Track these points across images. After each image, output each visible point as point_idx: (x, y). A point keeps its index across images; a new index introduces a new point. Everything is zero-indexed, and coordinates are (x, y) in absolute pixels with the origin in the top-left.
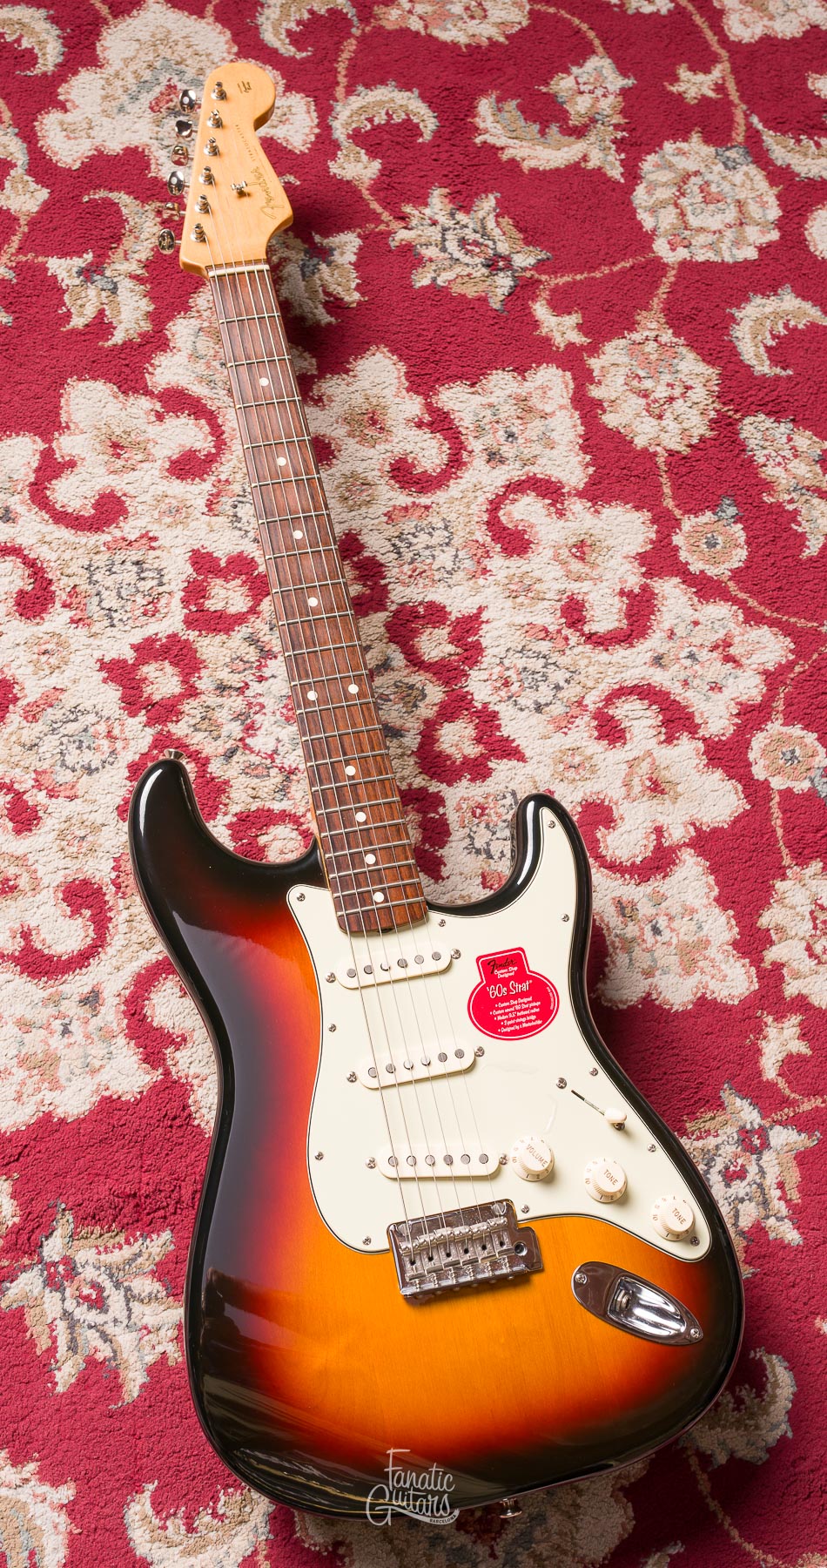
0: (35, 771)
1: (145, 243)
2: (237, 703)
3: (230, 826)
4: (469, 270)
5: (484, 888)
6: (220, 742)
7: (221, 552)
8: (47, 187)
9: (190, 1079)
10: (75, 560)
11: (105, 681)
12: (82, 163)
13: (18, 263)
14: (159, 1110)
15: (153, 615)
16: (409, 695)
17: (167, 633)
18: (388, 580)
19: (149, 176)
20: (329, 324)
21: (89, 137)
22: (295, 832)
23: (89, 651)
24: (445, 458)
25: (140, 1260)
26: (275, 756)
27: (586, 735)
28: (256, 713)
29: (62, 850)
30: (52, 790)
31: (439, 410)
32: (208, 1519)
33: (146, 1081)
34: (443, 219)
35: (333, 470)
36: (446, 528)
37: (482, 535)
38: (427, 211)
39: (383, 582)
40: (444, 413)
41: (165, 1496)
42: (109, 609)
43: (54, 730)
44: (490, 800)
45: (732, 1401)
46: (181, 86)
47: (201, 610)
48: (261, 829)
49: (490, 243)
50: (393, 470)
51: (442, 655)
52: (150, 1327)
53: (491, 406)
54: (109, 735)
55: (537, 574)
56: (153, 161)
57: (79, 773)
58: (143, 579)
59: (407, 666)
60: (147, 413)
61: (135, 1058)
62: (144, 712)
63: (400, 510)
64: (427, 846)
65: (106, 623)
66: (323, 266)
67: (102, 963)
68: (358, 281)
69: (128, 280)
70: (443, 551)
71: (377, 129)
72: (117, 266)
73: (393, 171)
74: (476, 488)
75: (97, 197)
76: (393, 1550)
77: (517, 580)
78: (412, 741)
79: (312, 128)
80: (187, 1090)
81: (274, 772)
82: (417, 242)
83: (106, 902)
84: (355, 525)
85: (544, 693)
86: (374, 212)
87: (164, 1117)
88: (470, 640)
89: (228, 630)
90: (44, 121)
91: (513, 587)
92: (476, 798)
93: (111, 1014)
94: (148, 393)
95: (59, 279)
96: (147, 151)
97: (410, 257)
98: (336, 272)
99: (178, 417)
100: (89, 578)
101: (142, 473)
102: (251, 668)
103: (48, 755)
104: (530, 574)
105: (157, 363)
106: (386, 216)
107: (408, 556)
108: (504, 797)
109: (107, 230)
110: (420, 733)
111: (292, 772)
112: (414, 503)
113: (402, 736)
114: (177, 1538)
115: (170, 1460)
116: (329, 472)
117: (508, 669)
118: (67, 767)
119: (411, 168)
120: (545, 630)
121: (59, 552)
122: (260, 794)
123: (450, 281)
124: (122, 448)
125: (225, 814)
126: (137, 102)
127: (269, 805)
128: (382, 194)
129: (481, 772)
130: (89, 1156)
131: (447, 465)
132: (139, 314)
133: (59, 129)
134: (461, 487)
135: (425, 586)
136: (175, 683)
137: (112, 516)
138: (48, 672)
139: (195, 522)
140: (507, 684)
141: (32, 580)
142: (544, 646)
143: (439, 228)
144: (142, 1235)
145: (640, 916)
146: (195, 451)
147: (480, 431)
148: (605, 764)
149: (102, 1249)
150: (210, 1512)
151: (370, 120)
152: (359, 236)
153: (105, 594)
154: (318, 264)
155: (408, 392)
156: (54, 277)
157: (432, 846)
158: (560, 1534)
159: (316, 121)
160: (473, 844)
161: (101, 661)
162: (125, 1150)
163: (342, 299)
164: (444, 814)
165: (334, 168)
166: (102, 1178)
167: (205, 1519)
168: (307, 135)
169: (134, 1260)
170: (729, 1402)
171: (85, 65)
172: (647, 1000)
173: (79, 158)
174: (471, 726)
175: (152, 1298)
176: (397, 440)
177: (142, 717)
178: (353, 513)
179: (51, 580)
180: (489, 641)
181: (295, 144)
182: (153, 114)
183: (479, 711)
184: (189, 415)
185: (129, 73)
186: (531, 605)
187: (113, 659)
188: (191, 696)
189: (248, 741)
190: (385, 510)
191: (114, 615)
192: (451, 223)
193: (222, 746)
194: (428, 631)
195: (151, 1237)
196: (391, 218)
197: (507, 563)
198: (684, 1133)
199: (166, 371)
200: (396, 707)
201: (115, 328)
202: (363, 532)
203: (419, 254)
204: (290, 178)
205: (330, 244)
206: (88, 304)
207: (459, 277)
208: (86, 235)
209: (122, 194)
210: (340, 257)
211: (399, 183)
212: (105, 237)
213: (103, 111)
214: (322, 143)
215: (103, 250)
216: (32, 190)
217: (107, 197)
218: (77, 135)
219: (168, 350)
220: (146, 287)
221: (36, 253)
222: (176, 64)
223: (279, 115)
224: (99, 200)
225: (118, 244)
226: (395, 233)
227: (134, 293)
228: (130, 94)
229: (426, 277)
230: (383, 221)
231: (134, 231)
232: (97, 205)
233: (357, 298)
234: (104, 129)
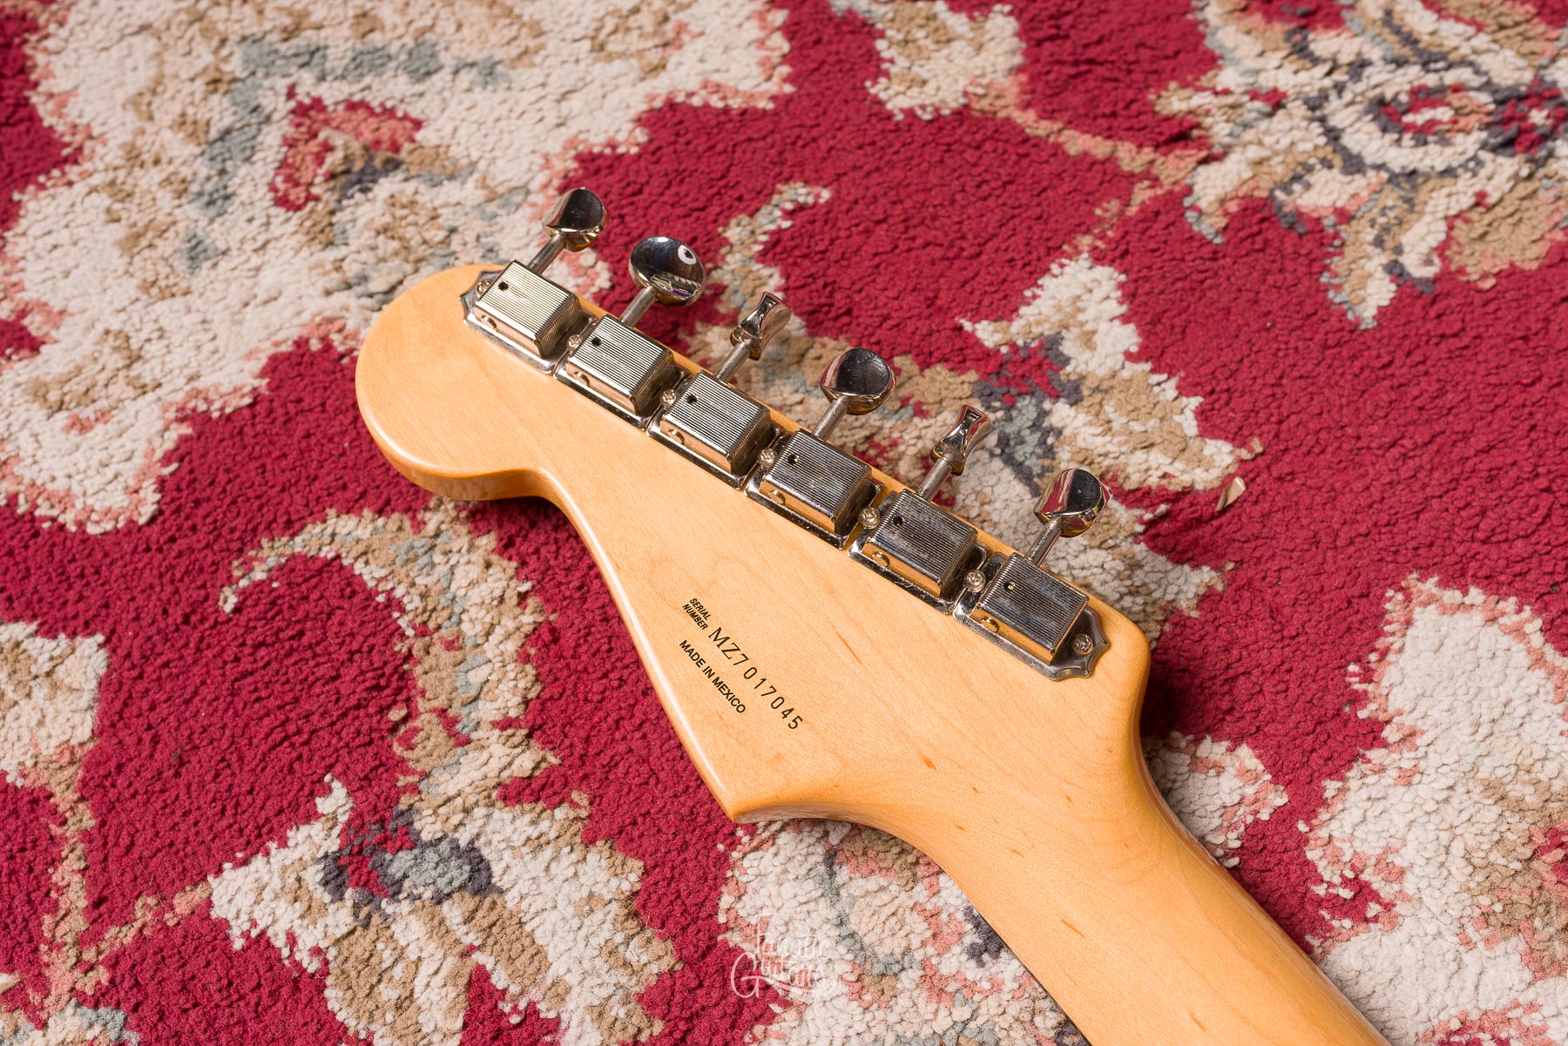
1: (490, 649)
8: (88, 629)
12: (162, 484)
13: (113, 963)
20: (1207, 599)
21: (143, 389)
34: (1288, 77)
38: (1228, 77)
46: (332, 93)
49: (1463, 75)
66: (1061, 413)
68: (1195, 402)
69: (502, 814)
72: (443, 783)
73: (1058, 16)
75: (259, 575)
79: (761, 16)
82: (1265, 185)
86: (1087, 162)
95: (280, 942)
96: (336, 338)
97: (1282, 239)
98: (1109, 409)
106: (1130, 157)
109: (349, 672)
123: (1441, 249)
126: (233, 206)
128: (1075, 99)
132: (606, 925)
133: (38, 412)
143: (1297, 109)
152: (1099, 258)
154: (1044, 414)
156: (260, 943)
163: (1187, 492)
165: (896, 97)
168: (761, 43)
171: (26, 179)
173: (143, 475)
181: (745, 86)
182: (296, 217)
185: (167, 135)
192: (1313, 79)
196: (1148, 153)
201: (555, 1027)
203: (1299, 215)
204: (798, 193)
205: (1036, 330)
206: (419, 983)
207: (1458, 223)
208: (292, 728)
209: (331, 522)
210: (1087, 355)
211: (1099, 42)
212: (353, 701)
213: (147, 286)
214: (818, 42)
215: (371, 750)
216: (46, 667)
217: (293, 557)
218: (103, 404)
219: (775, 1008)
220: (573, 805)
221: (157, 890)
222: (286, 40)
223: (649, 29)
224: (271, 580)
225: (408, 700)
226: (1189, 190)
227: (548, 853)
228: (200, 194)
229: (1370, 276)
230: (1132, 175)
231: (431, 625)
232: (273, 603)
233: (1229, 459)
234: (176, 339)
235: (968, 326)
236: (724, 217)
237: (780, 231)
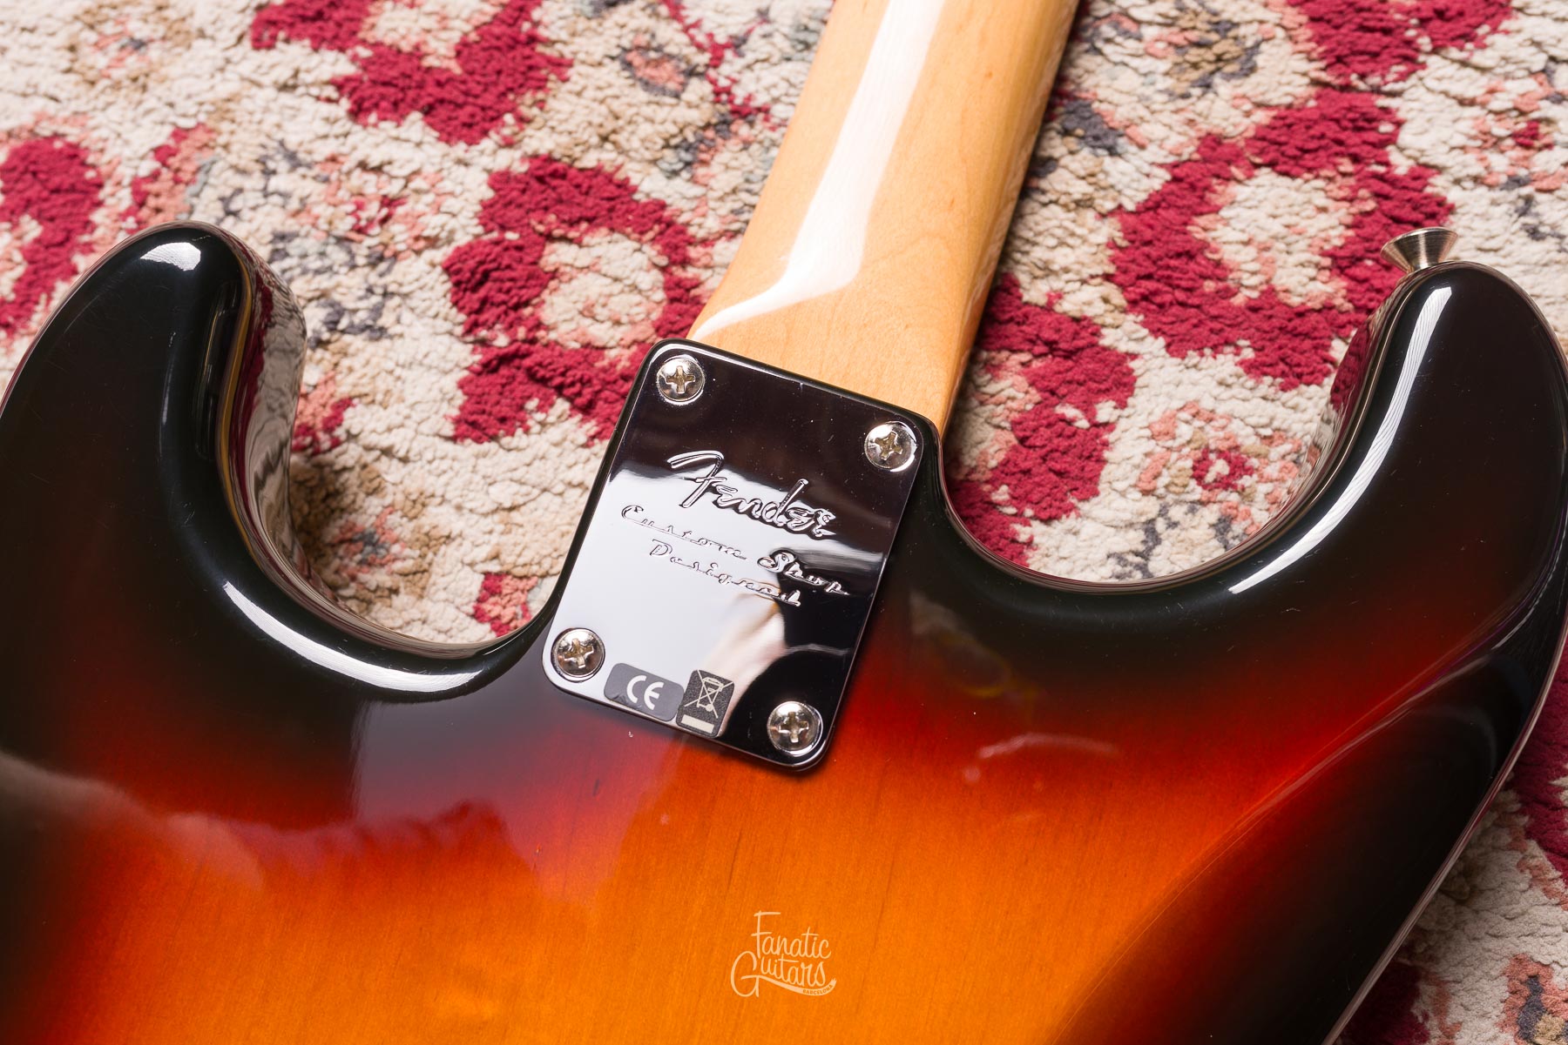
3: (500, 180)
16: (1204, 47)
22: (657, 276)
26: (729, 54)
44: (1276, 452)
48: (573, 223)
64: (1003, 493)
78: (1134, 177)
81: (698, 89)
83: (88, 226)
92: (1235, 426)
110: (1170, 167)
111: (744, 113)
113: (1112, 151)
122: (623, 133)
125: (509, 144)
127: (632, 171)
140: (1530, 139)
160: (1145, 555)
164: (1109, 426)
174: (1343, 212)
183: (1392, 181)
200: (1146, 64)
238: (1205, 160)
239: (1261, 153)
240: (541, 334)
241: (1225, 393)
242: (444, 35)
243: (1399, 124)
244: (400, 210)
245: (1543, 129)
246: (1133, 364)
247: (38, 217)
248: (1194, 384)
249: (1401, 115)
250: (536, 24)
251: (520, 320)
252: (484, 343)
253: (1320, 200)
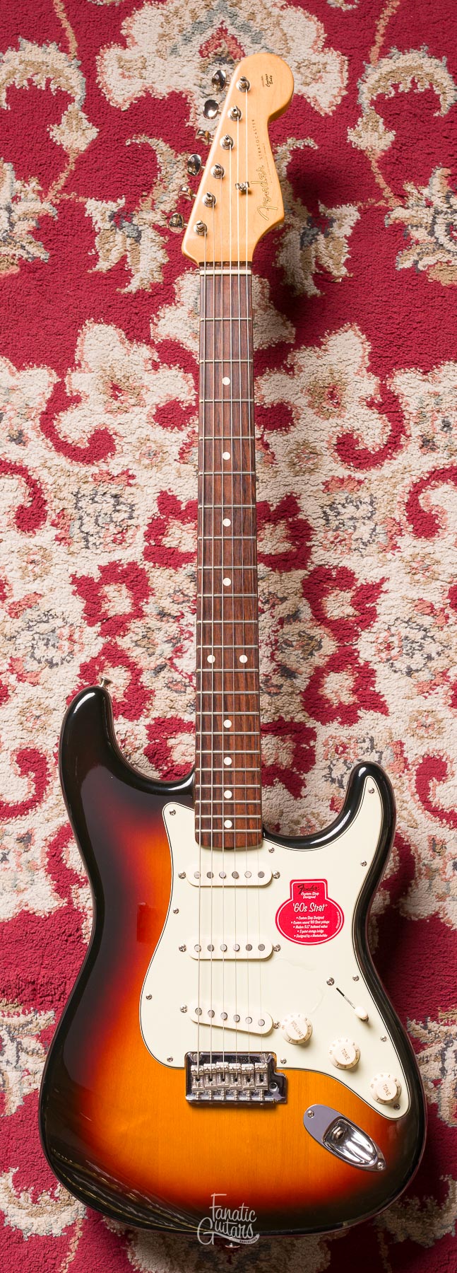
0: (11, 657)
1: (172, 194)
2: (172, 628)
3: (148, 727)
4: (448, 257)
5: (331, 810)
6: (153, 658)
7: (184, 497)
8: (97, 126)
9: (85, 910)
10: (66, 486)
11: (74, 593)
12: (132, 104)
13: (62, 201)
14: (60, 928)
15: (121, 544)
16: (308, 644)
17: (129, 561)
18: (313, 543)
19: (187, 124)
20: (314, 296)
21: (141, 77)
23: (66, 566)
24: (385, 438)
25: (30, 1026)
26: (194, 677)
27: (442, 701)
28: (185, 639)
29: (21, 724)
30: (21, 675)
31: (390, 392)
32: (47, 1198)
33: (55, 906)
34: (438, 202)
35: (289, 436)
36: (371, 503)
37: (400, 515)
38: (426, 191)
39: (309, 544)
40: (394, 396)
41: (22, 1177)
42: (87, 533)
43: (29, 627)
44: (352, 741)
45: (419, 1204)
46: (232, 30)
47: (159, 545)
48: (171, 733)
50: (339, 444)
51: (342, 615)
52: (30, 1071)
53: (436, 395)
54: (70, 639)
55: (437, 556)
56: (192, 110)
57: (43, 664)
58: (118, 511)
59: (312, 620)
60: (146, 361)
61: (50, 887)
62: (99, 624)
63: (337, 481)
64: (295, 770)
65: (83, 544)
66: (321, 237)
67: (37, 814)
68: (348, 256)
69: (151, 230)
70: (364, 524)
71: (400, 96)
72: (144, 215)
73: (404, 145)
74: (405, 470)
75: (138, 142)
76: (164, 1243)
77: (419, 559)
78: (302, 683)
79: (341, 89)
80: (82, 917)
81: (190, 689)
82: (409, 222)
83: (47, 769)
84: (297, 489)
85: (417, 661)
86: (378, 186)
87: (63, 933)
88: (368, 606)
89: (176, 566)
90: (105, 56)
91: (414, 565)
92: (342, 738)
93: (38, 852)
94: (149, 342)
95: (94, 221)
96: (189, 98)
97: (400, 236)
98: (331, 244)
99: (170, 368)
100: (76, 504)
101: (133, 416)
102: (188, 601)
103: (22, 647)
104: (432, 556)
105: (161, 314)
106: (387, 192)
107: (334, 524)
108: (364, 741)
109: (142, 177)
110: (309, 678)
112: (350, 476)
113: (295, 678)
114: (25, 1205)
115: (29, 1156)
116: (285, 438)
117: (393, 635)
118: (35, 659)
119: (421, 143)
120: (432, 606)
121: (56, 477)
122: (175, 706)
123: (430, 266)
124: (120, 391)
125: (147, 717)
126: (190, 44)
127: (181, 715)
128: (389, 168)
129: (351, 718)
130: (6, 950)
131: (386, 445)
132: (155, 265)
133: (117, 65)
134: (393, 468)
135: (342, 552)
136: (127, 604)
137: (102, 451)
138: (32, 579)
139: (167, 467)
140: (389, 647)
141: (31, 499)
142: (427, 621)
143: (432, 210)
144: (34, 1010)
145: (446, 853)
146: (179, 402)
147: (421, 416)
148: (451, 728)
149: (6, 1014)
150: (49, 1194)
151: (396, 87)
152: (359, 210)
153: (86, 519)
154: (317, 234)
155: (368, 371)
156: (90, 218)
157: (298, 770)
158: (277, 1259)
159: (346, 82)
160: (330, 774)
161: (73, 576)
162: (32, 951)
163: (330, 273)
164: (314, 746)
165: (352, 136)
166: (13, 966)
167: (45, 1197)
168: (335, 97)
169: (27, 1025)
170: (416, 1204)
172: (435, 918)
173: (129, 98)
174: (352, 679)
175: (34, 1053)
176: (347, 417)
177: (97, 628)
178: (297, 478)
179: (46, 501)
180: (383, 609)
181: (322, 105)
182: (201, 59)
183: (361, 668)
184: (180, 368)
185: (187, 12)
186: (425, 583)
187: (83, 576)
188: (138, 616)
189: (175, 661)
190: (324, 479)
191: (90, 539)
192: (444, 207)
193: (155, 662)
194: (336, 592)
195: (40, 1013)
196: (392, 195)
197: (415, 543)
198: (435, 1018)
199: (168, 323)
200: (296, 652)
201: (132, 276)
202: (302, 497)
203: (409, 235)
204: (310, 142)
205: (332, 215)
206: (114, 249)
207: (439, 263)
208: (123, 180)
209: (160, 141)
210: (338, 229)
211: (407, 159)
212: (138, 184)
213: (158, 51)
214: (347, 107)
215: (135, 197)
216: (84, 128)
217: (147, 143)
218: (131, 74)
219: (173, 304)
220: (165, 239)
221: (78, 193)
222: (231, 6)
223: (314, 72)
224: (139, 145)
225: (149, 192)
226: (393, 210)
227: (154, 244)
228: (185, 35)
229: (409, 260)
230: (384, 197)
231: (164, 180)
232: (136, 150)
233: (344, 273)
234: (156, 70)
235: (319, 203)
236: (291, 135)
237: (299, 148)
238: (317, 674)
239: (329, 669)
240: (174, 763)
241: (337, 731)
242: (119, 692)
243: (359, 652)
244: (127, 742)
245: (391, 644)
246: (315, 730)
247: (34, 771)
248: (330, 730)
249: (358, 650)
250: (142, 683)
251: (168, 762)
252: (161, 770)
253: (346, 677)
